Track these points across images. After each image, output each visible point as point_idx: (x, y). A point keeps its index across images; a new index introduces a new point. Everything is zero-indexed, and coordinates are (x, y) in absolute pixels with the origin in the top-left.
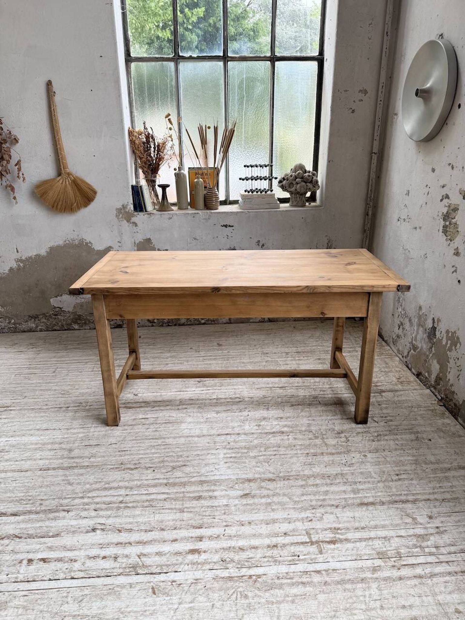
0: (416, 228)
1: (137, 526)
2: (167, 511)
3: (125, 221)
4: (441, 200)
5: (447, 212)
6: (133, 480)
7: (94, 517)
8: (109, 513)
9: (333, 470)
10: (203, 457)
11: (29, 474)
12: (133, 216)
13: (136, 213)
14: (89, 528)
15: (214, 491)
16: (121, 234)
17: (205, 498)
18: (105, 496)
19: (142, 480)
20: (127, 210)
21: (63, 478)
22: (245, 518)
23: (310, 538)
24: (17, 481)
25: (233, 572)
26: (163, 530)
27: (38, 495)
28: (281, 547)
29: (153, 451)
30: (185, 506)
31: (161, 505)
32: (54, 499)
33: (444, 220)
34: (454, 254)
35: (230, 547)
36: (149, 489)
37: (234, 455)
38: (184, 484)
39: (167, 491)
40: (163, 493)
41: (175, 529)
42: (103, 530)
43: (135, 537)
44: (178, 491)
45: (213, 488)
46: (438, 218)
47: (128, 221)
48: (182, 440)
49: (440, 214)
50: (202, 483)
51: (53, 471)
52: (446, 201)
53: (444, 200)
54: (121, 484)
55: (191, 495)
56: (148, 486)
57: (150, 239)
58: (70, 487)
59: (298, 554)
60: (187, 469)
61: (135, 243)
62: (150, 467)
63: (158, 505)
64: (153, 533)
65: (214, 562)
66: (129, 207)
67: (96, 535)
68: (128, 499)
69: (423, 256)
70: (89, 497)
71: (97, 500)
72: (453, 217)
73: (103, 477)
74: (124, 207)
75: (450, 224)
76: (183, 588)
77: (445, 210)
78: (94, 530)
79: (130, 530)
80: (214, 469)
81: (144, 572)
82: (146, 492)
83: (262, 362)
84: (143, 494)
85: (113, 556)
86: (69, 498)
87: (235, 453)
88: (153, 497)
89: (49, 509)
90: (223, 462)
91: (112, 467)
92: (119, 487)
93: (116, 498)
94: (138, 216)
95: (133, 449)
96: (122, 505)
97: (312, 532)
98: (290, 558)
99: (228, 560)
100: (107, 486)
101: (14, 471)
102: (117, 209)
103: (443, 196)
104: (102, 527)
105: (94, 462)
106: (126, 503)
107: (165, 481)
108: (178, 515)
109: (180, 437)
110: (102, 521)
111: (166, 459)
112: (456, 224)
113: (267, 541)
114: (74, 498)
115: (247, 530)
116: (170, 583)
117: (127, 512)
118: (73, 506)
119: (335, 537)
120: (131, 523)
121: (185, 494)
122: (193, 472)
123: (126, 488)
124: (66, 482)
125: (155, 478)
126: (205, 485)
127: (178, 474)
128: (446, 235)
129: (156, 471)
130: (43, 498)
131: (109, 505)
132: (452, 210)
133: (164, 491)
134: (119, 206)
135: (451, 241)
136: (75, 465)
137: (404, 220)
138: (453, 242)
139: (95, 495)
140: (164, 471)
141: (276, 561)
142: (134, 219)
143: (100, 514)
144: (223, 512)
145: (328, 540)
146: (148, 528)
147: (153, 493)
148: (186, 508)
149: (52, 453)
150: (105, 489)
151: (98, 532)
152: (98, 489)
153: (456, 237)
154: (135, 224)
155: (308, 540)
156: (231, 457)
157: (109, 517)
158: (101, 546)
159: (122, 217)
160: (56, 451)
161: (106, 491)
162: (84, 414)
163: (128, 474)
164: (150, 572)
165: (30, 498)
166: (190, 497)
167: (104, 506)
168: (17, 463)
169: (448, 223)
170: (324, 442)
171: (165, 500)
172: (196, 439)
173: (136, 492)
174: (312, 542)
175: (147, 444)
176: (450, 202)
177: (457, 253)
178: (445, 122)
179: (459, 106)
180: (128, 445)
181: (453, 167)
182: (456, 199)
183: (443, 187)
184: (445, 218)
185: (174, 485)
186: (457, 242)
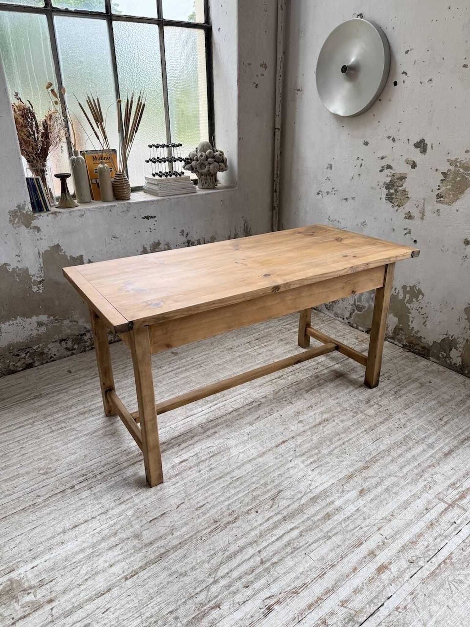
0: (346, 199)
1: (307, 577)
2: (315, 545)
3: (23, 227)
4: (381, 171)
5: (391, 181)
6: (248, 533)
7: (254, 595)
8: (263, 581)
9: (399, 436)
10: (287, 475)
11: (115, 592)
12: (34, 218)
13: (36, 215)
14: (262, 610)
15: (333, 502)
16: (19, 245)
17: (334, 514)
18: (239, 565)
19: (256, 527)
20: (25, 212)
21: (166, 573)
22: (383, 512)
23: (447, 503)
24: (112, 609)
25: (429, 568)
26: (333, 566)
27: (160, 610)
28: (436, 522)
29: (232, 492)
30: (326, 530)
31: (304, 542)
32: (185, 602)
33: (387, 188)
34: (405, 218)
35: (403, 546)
36: (274, 532)
37: (311, 460)
38: (300, 510)
39: (293, 525)
40: (292, 529)
41: (342, 558)
42: (278, 602)
43: (317, 589)
44: (303, 519)
45: (328, 500)
46: (378, 187)
47: (28, 226)
48: (249, 467)
49: (381, 184)
50: (314, 500)
51: (145, 572)
52: (388, 172)
53: (385, 170)
54: (241, 543)
55: (319, 517)
56: (270, 530)
57: (58, 246)
58: (187, 580)
59: (452, 521)
60: (288, 493)
61: (39, 253)
62: (250, 510)
63: (301, 544)
64: (327, 575)
65: (407, 568)
66: (26, 208)
67: (278, 612)
68: (264, 555)
69: (360, 224)
70: (222, 577)
71: (235, 574)
72: (400, 185)
73: (211, 547)
74: (20, 208)
75: (396, 191)
76: (410, 608)
77: (388, 180)
78: (270, 609)
79: (305, 586)
80: (310, 482)
81: (365, 618)
82: (274, 538)
83: (235, 359)
84: (274, 542)
85: (320, 622)
86: (201, 591)
87: (310, 457)
88: (286, 539)
89: (193, 618)
90: (310, 472)
91: (209, 530)
92: (241, 550)
93: (252, 560)
94: (40, 218)
95: (209, 500)
96: (267, 565)
97: (441, 496)
98: (452, 528)
99: (414, 559)
100: (227, 554)
101: (91, 599)
102: (10, 212)
103: (383, 167)
104: (275, 600)
105: (182, 536)
106: (268, 560)
107: (280, 517)
108: (329, 544)
109: (243, 464)
110: (266, 593)
111: (255, 494)
112: (405, 191)
113: (422, 524)
114: (208, 588)
115: (397, 523)
116: (397, 613)
117: (280, 569)
118: (216, 597)
119: (459, 492)
120: (297, 578)
121: (312, 519)
122: (295, 494)
123: (250, 544)
124: (175, 576)
125: (266, 518)
126: (319, 501)
127: (284, 503)
128: (391, 202)
129: (259, 511)
130: (171, 610)
131: (255, 572)
132: (398, 179)
133: (289, 528)
134: (14, 207)
135: (399, 206)
136: (163, 550)
137: (328, 193)
138: (402, 208)
139: (227, 571)
140: (267, 507)
141: (446, 537)
142: (35, 223)
143: (256, 588)
144: (361, 518)
145: (457, 497)
146: (319, 572)
147: (283, 535)
148: (328, 532)
149: (117, 551)
150: (230, 558)
151: (276, 607)
152: (222, 563)
153: (405, 203)
154: (38, 229)
155: (447, 506)
156: (311, 463)
157: (269, 585)
158: (296, 621)
159: (18, 222)
160: (120, 546)
161: (234, 560)
162: (104, 486)
163: (234, 530)
164: (369, 614)
165: (154, 619)
166: (319, 520)
167: (251, 577)
168: (82, 587)
169: (393, 191)
170: (366, 415)
171: (301, 535)
172: (261, 459)
173: (265, 544)
174: (451, 505)
175: (217, 487)
176: (393, 172)
177: (409, 217)
178: (378, 98)
179: (395, 84)
180: (199, 498)
181: (394, 140)
182: (401, 168)
183: (382, 158)
184: (388, 186)
185: (292, 516)
186: (408, 207)
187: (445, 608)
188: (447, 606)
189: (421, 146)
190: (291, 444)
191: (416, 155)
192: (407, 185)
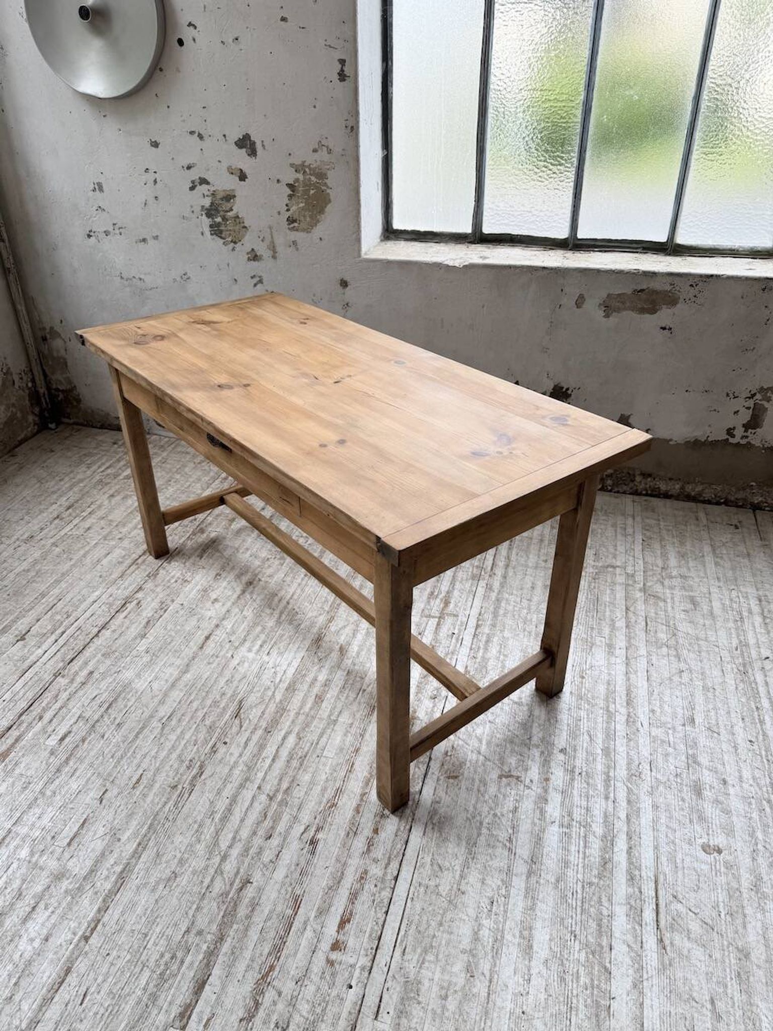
0: (144, 240)
1: (335, 781)
2: (324, 739)
4: (192, 188)
5: (212, 204)
6: (230, 774)
7: (284, 841)
8: (286, 818)
10: (238, 677)
11: (81, 966)
14: (305, 851)
15: (315, 679)
17: (325, 692)
18: (242, 820)
19: (236, 763)
21: (144, 892)
23: (436, 617)
24: (92, 990)
26: (357, 751)
27: (169, 939)
28: (436, 642)
29: (173, 737)
30: (325, 715)
31: (308, 744)
32: (198, 909)
33: (209, 215)
34: (249, 259)
35: (418, 686)
36: (264, 755)
37: (259, 643)
38: (282, 710)
39: (283, 733)
40: (284, 738)
41: (362, 736)
42: (317, 830)
44: (291, 719)
45: (309, 679)
46: (194, 216)
48: (176, 695)
49: (197, 209)
50: (291, 689)
51: (110, 911)
52: (203, 189)
53: (198, 187)
54: (228, 791)
55: (309, 705)
56: (257, 755)
58: (183, 880)
59: (450, 632)
60: (252, 699)
62: (214, 746)
63: (306, 749)
64: (356, 766)
65: (434, 707)
67: (325, 840)
68: (268, 788)
69: (178, 279)
70: (230, 847)
71: (245, 833)
72: (228, 209)
73: (190, 821)
75: (224, 219)
76: (458, 745)
77: (207, 202)
78: (313, 842)
79: (339, 791)
80: (273, 670)
81: (421, 784)
82: (268, 762)
84: (270, 766)
85: (378, 819)
86: (212, 881)
87: (255, 640)
88: (284, 754)
89: (223, 917)
90: (266, 658)
91: (171, 803)
92: (234, 800)
93: (256, 804)
95: (144, 766)
96: (279, 797)
97: (426, 612)
98: (454, 640)
99: (435, 693)
100: (218, 817)
101: (47, 1001)
103: (193, 182)
104: (314, 829)
105: (135, 834)
106: (277, 791)
107: (260, 732)
108: (339, 729)
109: (166, 695)
110: (299, 829)
111: (207, 722)
112: (238, 217)
114: (219, 871)
116: (448, 758)
117: (298, 793)
118: (238, 872)
119: (441, 600)
120: (324, 789)
121: (302, 712)
122: (263, 694)
123: (242, 786)
124: (161, 887)
125: (242, 745)
126: (298, 686)
127: (255, 714)
128: (221, 238)
129: (227, 740)
130: (184, 929)
131: (269, 815)
132: (222, 199)
133: (280, 738)
135: (235, 243)
136: (118, 869)
137: (107, 233)
138: (239, 244)
139: (231, 836)
140: (235, 729)
141: (453, 653)
143: (282, 831)
144: (358, 679)
145: (442, 606)
146: (345, 768)
147: (277, 751)
148: (329, 716)
149: (41, 916)
150: (225, 819)
151: (320, 836)
152: (217, 833)
153: (243, 236)
155: (437, 620)
156: (261, 646)
157: (295, 818)
158: (351, 834)
160: (42, 905)
161: (232, 818)
163: (208, 782)
164: (423, 777)
165: (167, 956)
166: (311, 709)
167: (268, 823)
168: (17, 998)
169: (219, 220)
171: (300, 739)
172: (188, 676)
173: (260, 775)
174: (441, 617)
175: (146, 743)
176: (212, 189)
177: (254, 257)
178: (157, 67)
179: (181, 42)
180: (129, 771)
181: (201, 137)
182: (224, 182)
183: (189, 168)
184: (210, 212)
185: (274, 723)
186: (249, 242)
187: (488, 725)
188: (489, 722)
189: (246, 143)
190: (220, 635)
191: (241, 159)
192: (239, 207)
